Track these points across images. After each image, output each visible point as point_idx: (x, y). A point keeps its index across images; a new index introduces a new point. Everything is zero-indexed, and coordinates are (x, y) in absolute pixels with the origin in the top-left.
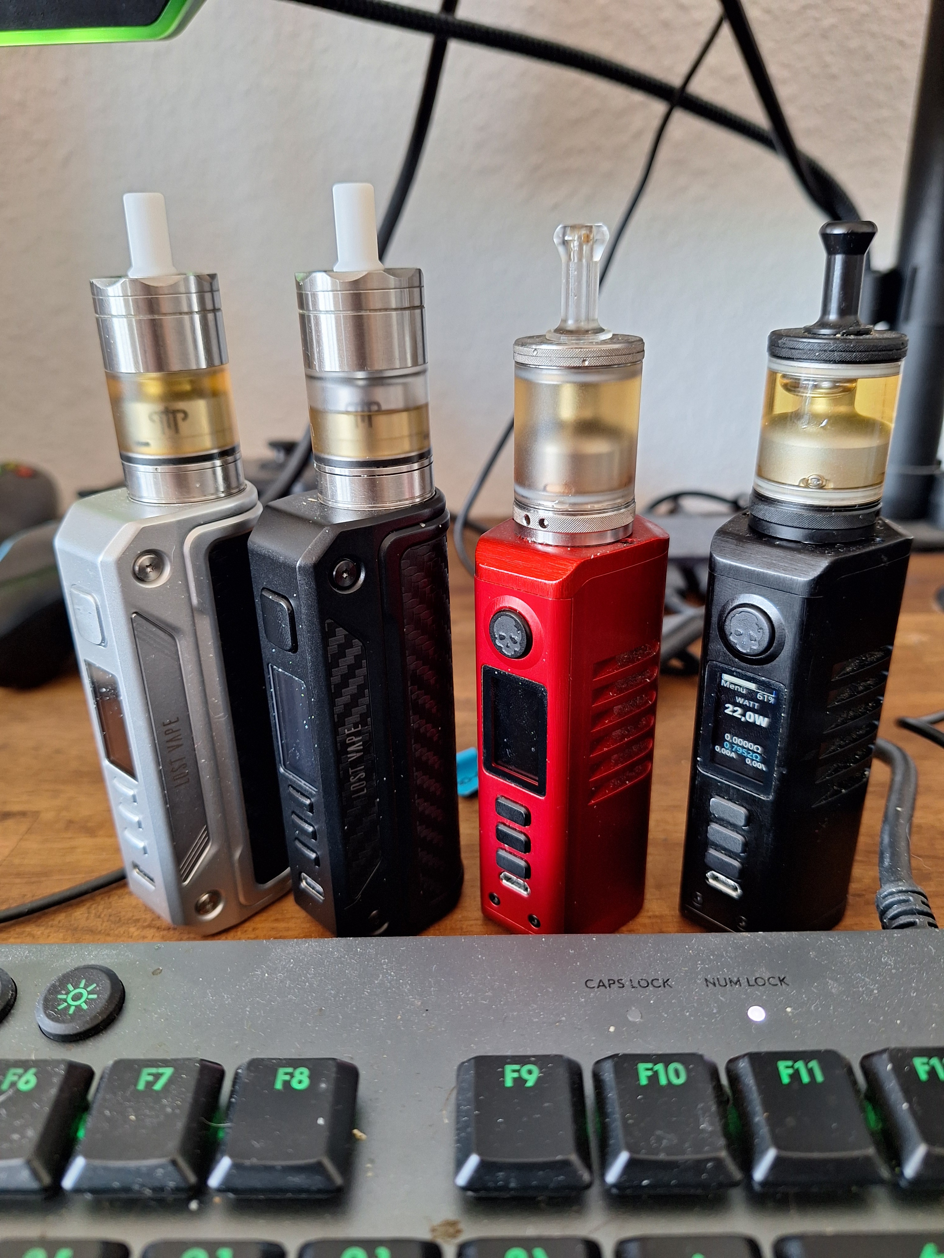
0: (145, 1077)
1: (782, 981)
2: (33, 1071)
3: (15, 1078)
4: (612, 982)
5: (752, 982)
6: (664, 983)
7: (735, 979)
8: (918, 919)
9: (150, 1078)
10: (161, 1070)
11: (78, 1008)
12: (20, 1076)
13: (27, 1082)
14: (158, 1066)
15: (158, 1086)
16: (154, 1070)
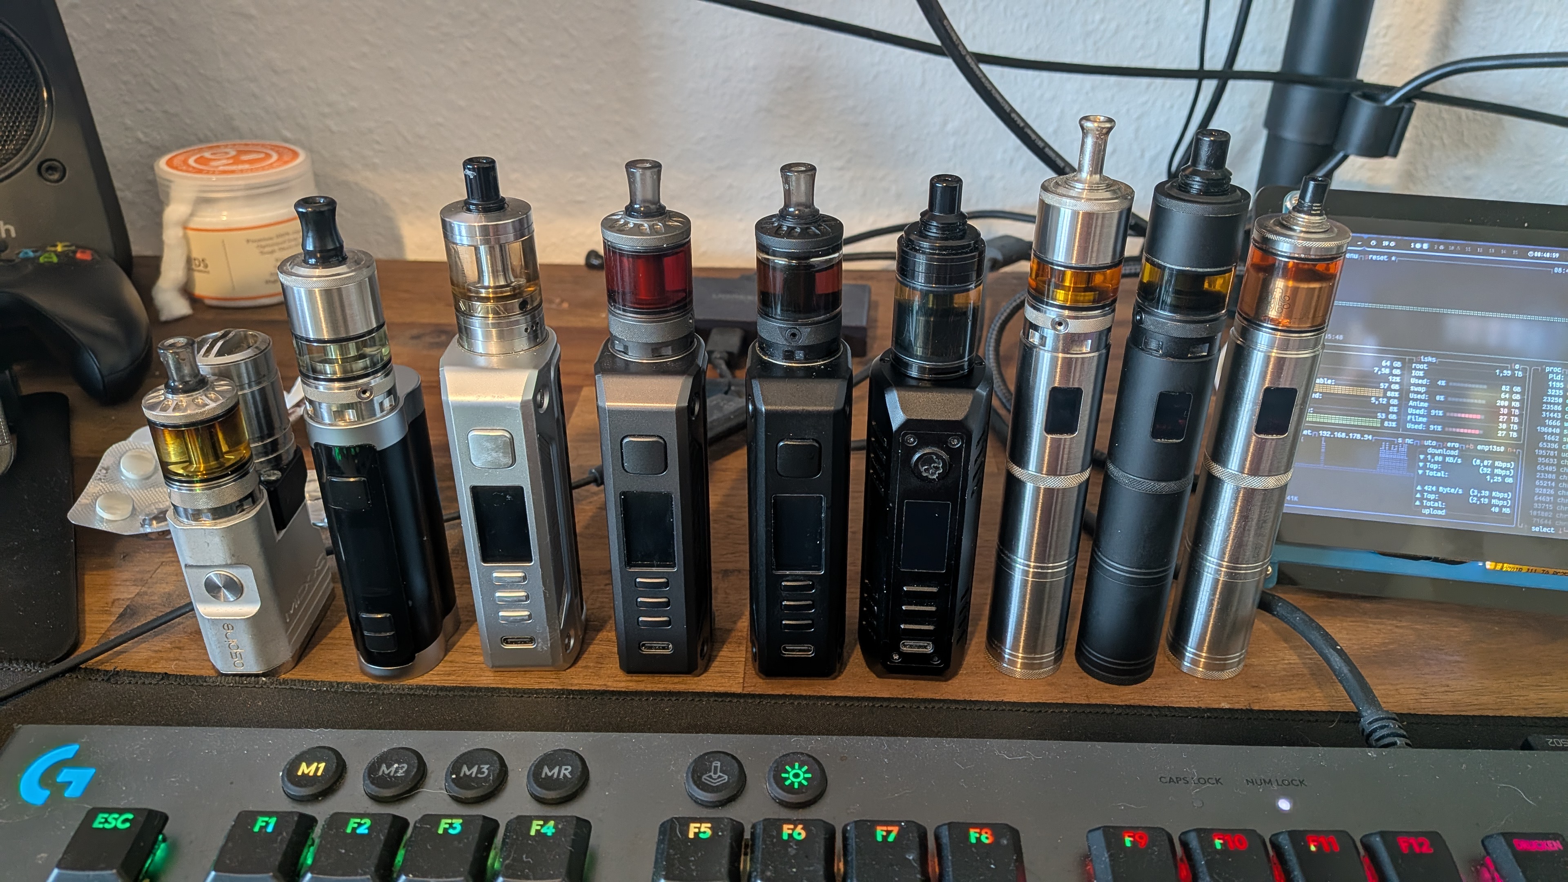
0: (880, 833)
1: (1301, 783)
2: (800, 826)
3: (790, 832)
4: (1178, 779)
5: (1280, 783)
6: (1217, 781)
7: (1267, 781)
8: (1398, 741)
9: (884, 833)
10: (890, 828)
11: (800, 783)
12: (793, 830)
13: (799, 834)
14: (887, 826)
15: (891, 838)
16: (885, 828)
